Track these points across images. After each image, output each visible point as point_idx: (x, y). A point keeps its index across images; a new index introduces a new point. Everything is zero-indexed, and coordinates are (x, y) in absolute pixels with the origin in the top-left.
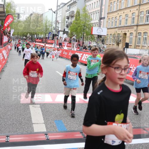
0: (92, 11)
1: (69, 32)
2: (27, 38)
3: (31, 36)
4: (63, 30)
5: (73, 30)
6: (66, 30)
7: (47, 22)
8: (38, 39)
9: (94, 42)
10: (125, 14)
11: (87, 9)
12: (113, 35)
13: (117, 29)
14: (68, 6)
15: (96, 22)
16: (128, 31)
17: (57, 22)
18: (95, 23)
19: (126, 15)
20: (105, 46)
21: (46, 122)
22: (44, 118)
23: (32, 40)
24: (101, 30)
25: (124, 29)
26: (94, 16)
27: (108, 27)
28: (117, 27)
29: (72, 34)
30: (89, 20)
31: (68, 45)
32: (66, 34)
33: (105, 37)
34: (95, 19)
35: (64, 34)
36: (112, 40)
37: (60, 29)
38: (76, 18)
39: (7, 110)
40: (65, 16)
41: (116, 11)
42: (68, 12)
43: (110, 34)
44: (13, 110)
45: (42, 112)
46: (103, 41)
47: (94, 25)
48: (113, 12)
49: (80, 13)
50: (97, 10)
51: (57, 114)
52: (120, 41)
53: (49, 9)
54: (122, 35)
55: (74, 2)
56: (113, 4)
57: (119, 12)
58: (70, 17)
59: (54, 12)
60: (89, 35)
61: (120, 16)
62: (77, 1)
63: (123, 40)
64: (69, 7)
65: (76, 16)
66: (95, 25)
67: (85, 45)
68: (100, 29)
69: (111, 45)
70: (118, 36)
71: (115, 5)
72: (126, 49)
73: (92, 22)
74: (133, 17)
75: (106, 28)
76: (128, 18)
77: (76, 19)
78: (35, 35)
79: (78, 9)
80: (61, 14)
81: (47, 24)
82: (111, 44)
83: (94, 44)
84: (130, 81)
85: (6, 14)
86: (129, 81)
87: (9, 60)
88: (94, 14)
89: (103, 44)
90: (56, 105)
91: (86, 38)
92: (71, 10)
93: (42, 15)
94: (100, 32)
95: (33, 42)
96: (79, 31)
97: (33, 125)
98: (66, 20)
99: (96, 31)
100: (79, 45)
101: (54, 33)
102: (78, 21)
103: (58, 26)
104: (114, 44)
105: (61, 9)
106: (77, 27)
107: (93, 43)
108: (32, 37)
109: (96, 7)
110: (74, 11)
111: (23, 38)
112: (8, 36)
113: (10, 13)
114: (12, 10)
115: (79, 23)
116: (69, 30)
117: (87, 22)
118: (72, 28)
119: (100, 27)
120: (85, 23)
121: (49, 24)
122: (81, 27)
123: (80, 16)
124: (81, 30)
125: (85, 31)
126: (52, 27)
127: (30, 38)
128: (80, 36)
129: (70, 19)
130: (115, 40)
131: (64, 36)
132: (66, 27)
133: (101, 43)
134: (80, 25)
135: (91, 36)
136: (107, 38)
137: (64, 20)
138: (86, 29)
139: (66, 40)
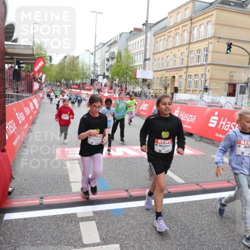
0: (135, 52)
1: (110, 76)
2: (61, 85)
3: (66, 82)
4: (103, 74)
5: (114, 73)
6: (106, 74)
7: (84, 65)
8: (74, 85)
9: (138, 86)
10: (173, 54)
11: (130, 49)
12: (160, 78)
13: (164, 72)
14: (107, 46)
16: (177, 73)
17: (95, 65)
18: (139, 65)
20: (152, 91)
23: (68, 86)
25: (172, 71)
26: (137, 57)
27: (154, 70)
28: (165, 69)
29: (113, 78)
30: (132, 62)
31: (109, 91)
33: (151, 81)
34: (138, 61)
35: (103, 78)
36: (159, 84)
37: (99, 73)
38: (117, 60)
40: (105, 58)
41: (163, 51)
42: (108, 54)
43: (157, 78)
45: (81, 168)
46: (149, 86)
47: (138, 68)
48: (159, 52)
49: (122, 54)
50: (141, 50)
52: (168, 85)
53: (86, 51)
54: (170, 78)
55: (114, 41)
56: (158, 43)
57: (166, 52)
58: (111, 59)
59: (92, 54)
60: (133, 79)
61: (167, 57)
62: (117, 41)
63: (171, 84)
65: (117, 57)
68: (145, 72)
69: (158, 89)
70: (166, 80)
71: (161, 44)
72: (175, 94)
73: (136, 64)
74: (182, 57)
75: (152, 70)
76: (176, 59)
77: (117, 61)
78: (71, 81)
79: (119, 49)
80: (100, 56)
81: (84, 68)
85: (36, 57)
87: (40, 110)
88: (137, 55)
89: (149, 89)
91: (129, 83)
92: (112, 50)
93: (78, 57)
94: (145, 75)
95: (68, 89)
96: (120, 74)
97: (71, 183)
98: (106, 62)
99: (140, 75)
101: (92, 78)
102: (119, 63)
103: (96, 69)
104: (161, 88)
105: (100, 50)
106: (118, 70)
107: (137, 88)
109: (139, 47)
110: (114, 52)
111: (57, 85)
112: (39, 82)
113: (40, 56)
114: (42, 51)
115: (121, 66)
116: (109, 74)
117: (130, 64)
118: (113, 71)
119: (145, 70)
120: (128, 65)
121: (87, 67)
122: (123, 70)
123: (122, 58)
124: (123, 73)
125: (128, 74)
126: (89, 70)
127: (65, 84)
128: (122, 80)
129: (110, 61)
130: (162, 85)
132: (106, 70)
133: (147, 88)
134: (121, 68)
135: (135, 80)
136: (153, 82)
137: (103, 62)
138: (129, 72)
139: (107, 86)
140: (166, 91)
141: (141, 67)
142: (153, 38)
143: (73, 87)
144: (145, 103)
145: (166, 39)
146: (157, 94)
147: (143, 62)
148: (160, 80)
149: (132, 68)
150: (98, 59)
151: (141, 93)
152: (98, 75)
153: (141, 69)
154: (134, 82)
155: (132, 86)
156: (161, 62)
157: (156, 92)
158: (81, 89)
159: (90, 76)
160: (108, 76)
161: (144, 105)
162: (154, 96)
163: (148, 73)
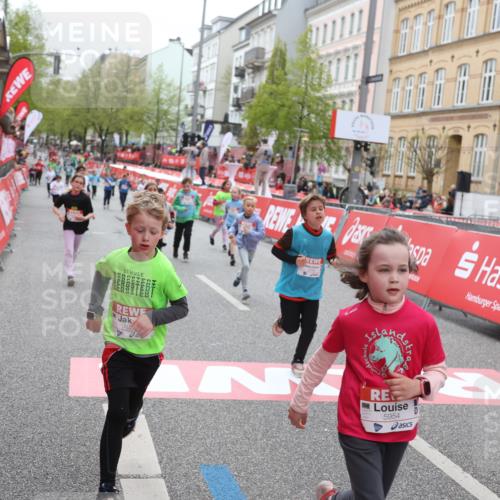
0: (332, 51)
1: (245, 125)
2: (85, 147)
3: (99, 140)
4: (221, 119)
5: (260, 118)
6: (232, 120)
7: (163, 86)
8: (124, 149)
9: (338, 165)
10: (457, 63)
11: (313, 42)
12: (409, 140)
13: (424, 120)
14: (241, 29)
15: (345, 89)
16: (469, 127)
17: (198, 86)
18: (341, 95)
19: (460, 67)
20: (381, 182)
21: (168, 471)
22: (159, 454)
23: (106, 153)
24: (369, 123)
25: (452, 119)
26: (338, 68)
27: (393, 111)
28: (427, 109)
29: (254, 133)
30: (320, 85)
32: (234, 134)
33: (381, 149)
34: (341, 79)
35: (224, 132)
36: (405, 160)
37: (209, 115)
38: (271, 74)
39: (19, 422)
40: (230, 68)
41: (424, 52)
42: (242, 53)
43: (400, 139)
44: (44, 422)
45: (151, 431)
46: (372, 165)
47: (339, 102)
48: (411, 56)
49: (288, 57)
50: (350, 45)
51: (208, 441)
52: (438, 164)
53: (171, 40)
54: (443, 140)
55: (264, 15)
56: (410, 24)
57: (435, 57)
58: (250, 71)
59: (190, 52)
60: (320, 138)
61: (437, 71)
62: (275, 13)
63: (448, 161)
64: (244, 32)
65: (273, 65)
66: (344, 102)
68: (365, 120)
69: (401, 177)
70: (429, 147)
71: (419, 27)
72: (459, 195)
73: (333, 90)
74: (487, 75)
75: (387, 114)
76: (466, 78)
77: (272, 79)
78: (116, 137)
79: (278, 40)
80: (215, 60)
81: (163, 96)
82: (402, 174)
83: (336, 172)
84: (481, 321)
85: (11, 55)
86: (476, 319)
87: (18, 229)
88: (339, 60)
89: (372, 173)
90: (202, 406)
91: (306, 150)
92: (254, 43)
94: (363, 129)
95: (107, 161)
96: (281, 122)
97: (122, 480)
98: (235, 80)
99: (348, 127)
100: (283, 176)
101: (189, 131)
102: (278, 84)
103: (201, 101)
104: (412, 174)
105: (216, 40)
106: (275, 107)
107: (333, 168)
108: (103, 141)
109: (346, 34)
110: (263, 49)
111: (70, 146)
112: (15, 137)
113: (23, 53)
114: (30, 38)
115: (284, 94)
116: (243, 120)
117: (314, 90)
118: (258, 111)
119: (364, 111)
120: (306, 93)
121: (172, 94)
122: (290, 107)
123: (286, 69)
124: (291, 120)
125: (304, 123)
126: (179, 104)
127: (95, 144)
128: (285, 142)
129: (247, 77)
130: (417, 162)
131: (224, 142)
132: (234, 106)
133: (366, 170)
134: (285, 101)
135: (327, 145)
136: (386, 151)
137: (225, 81)
138: (308, 115)
139: (233, 157)
140: (430, 182)
141: (347, 100)
142: (393, 10)
143: (123, 155)
144: (362, 223)
145: (435, 14)
146: (400, 195)
147: (360, 87)
148: (412, 145)
149: (318, 105)
150: (209, 69)
151: (347, 189)
152: (205, 120)
153: (351, 109)
154: (325, 149)
155: (315, 163)
156: (417, 87)
157: (396, 187)
158: (147, 165)
159: (180, 122)
160: (240, 125)
161: (357, 229)
162: (387, 198)
163: (372, 123)
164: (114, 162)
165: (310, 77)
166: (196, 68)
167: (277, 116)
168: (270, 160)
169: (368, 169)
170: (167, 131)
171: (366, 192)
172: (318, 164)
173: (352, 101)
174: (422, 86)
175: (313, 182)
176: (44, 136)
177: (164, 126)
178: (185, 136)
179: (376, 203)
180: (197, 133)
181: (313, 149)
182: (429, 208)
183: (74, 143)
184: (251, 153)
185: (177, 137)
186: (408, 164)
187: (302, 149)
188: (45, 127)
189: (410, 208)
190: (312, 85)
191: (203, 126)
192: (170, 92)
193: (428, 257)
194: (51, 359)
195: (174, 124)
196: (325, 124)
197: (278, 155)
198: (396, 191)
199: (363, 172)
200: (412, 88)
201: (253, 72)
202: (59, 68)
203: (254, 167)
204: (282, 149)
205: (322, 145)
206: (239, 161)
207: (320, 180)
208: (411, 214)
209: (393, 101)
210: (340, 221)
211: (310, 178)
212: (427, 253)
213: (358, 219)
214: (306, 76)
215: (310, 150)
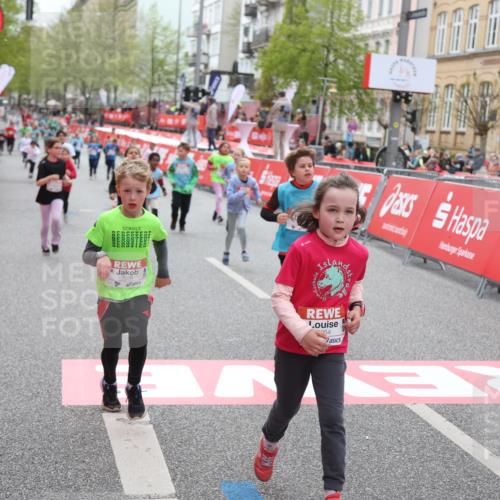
1: (258, 75)
2: (65, 107)
3: (82, 98)
4: (229, 68)
5: (276, 66)
6: (242, 69)
7: (159, 30)
8: (113, 108)
9: (371, 120)
12: (458, 87)
13: (476, 63)
15: (380, 28)
17: (200, 29)
18: (375, 35)
20: (424, 140)
22: (171, 470)
23: (90, 114)
24: (410, 68)
27: (438, 53)
28: (480, 50)
29: (269, 84)
30: (349, 23)
31: (255, 136)
32: (246, 87)
33: (423, 100)
34: (375, 15)
36: (453, 112)
37: (214, 65)
40: (239, 6)
43: (447, 86)
44: (35, 435)
45: (161, 444)
46: (413, 120)
47: (372, 43)
51: (228, 454)
52: (493, 117)
58: (263, 8)
60: (350, 89)
61: (491, 2)
66: (378, 43)
67: (331, 137)
68: (405, 65)
69: (448, 133)
70: (482, 95)
73: (364, 30)
75: (431, 57)
77: (291, 18)
81: (158, 43)
82: (449, 129)
83: (370, 129)
89: (414, 130)
90: (220, 413)
91: (333, 104)
94: (403, 76)
95: (93, 123)
96: (302, 71)
98: (245, 20)
99: (385, 74)
100: (305, 136)
101: (191, 84)
103: (204, 48)
104: (461, 129)
106: (295, 52)
107: (366, 124)
108: (87, 99)
111: (47, 107)
115: (304, 36)
116: (256, 69)
117: (341, 30)
118: (273, 58)
119: (405, 55)
120: (332, 34)
121: (168, 40)
122: (313, 52)
123: (308, 5)
124: (314, 67)
125: (330, 71)
126: (178, 53)
127: (77, 103)
128: (307, 95)
129: (259, 16)
130: (468, 114)
131: (234, 97)
132: (244, 52)
133: (405, 125)
134: (306, 44)
135: (359, 96)
136: (430, 103)
137: (232, 21)
138: (335, 60)
139: (244, 115)
140: (484, 139)
141: (382, 41)
143: (111, 116)
144: (404, 190)
146: (447, 154)
147: (399, 25)
148: (462, 94)
149: (346, 48)
150: (213, 8)
151: (385, 150)
152: (209, 70)
153: (386, 53)
154: (356, 101)
155: (344, 119)
156: (467, 22)
157: (443, 145)
158: (141, 127)
159: (180, 75)
160: (252, 75)
161: (398, 198)
162: (432, 159)
163: (414, 68)
164: (101, 125)
165: (336, 15)
166: (197, 7)
167: (297, 63)
168: (289, 117)
169: (408, 124)
170: (164, 84)
171: (407, 152)
172: (348, 120)
173: (387, 42)
174: (473, 21)
175: (341, 142)
176: (16, 95)
177: (159, 79)
178: (187, 91)
179: (418, 165)
180: (201, 87)
181: (341, 102)
182: (483, 169)
183: (52, 103)
184: (267, 109)
185: (176, 92)
186: (457, 117)
187: (328, 102)
188: (17, 85)
189: (461, 170)
190: (339, 25)
191: (208, 78)
192: (166, 37)
193: (484, 229)
194: (39, 362)
195: (173, 77)
196: (355, 71)
197: (299, 110)
198: (443, 150)
199: (402, 128)
200: (461, 24)
201: (267, 10)
202: (32, 13)
203: (270, 125)
204: (303, 102)
205: (353, 97)
206: (252, 120)
207: (350, 140)
208: (462, 178)
209: (438, 40)
210: (377, 188)
211: (338, 138)
212: (483, 225)
213: (399, 186)
214: (332, 13)
215: (338, 104)
